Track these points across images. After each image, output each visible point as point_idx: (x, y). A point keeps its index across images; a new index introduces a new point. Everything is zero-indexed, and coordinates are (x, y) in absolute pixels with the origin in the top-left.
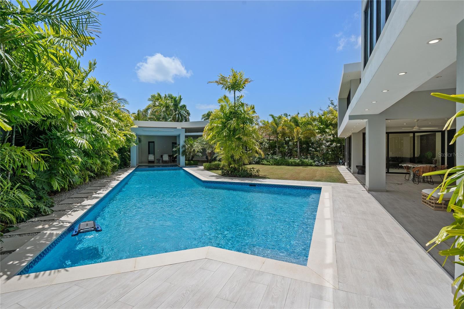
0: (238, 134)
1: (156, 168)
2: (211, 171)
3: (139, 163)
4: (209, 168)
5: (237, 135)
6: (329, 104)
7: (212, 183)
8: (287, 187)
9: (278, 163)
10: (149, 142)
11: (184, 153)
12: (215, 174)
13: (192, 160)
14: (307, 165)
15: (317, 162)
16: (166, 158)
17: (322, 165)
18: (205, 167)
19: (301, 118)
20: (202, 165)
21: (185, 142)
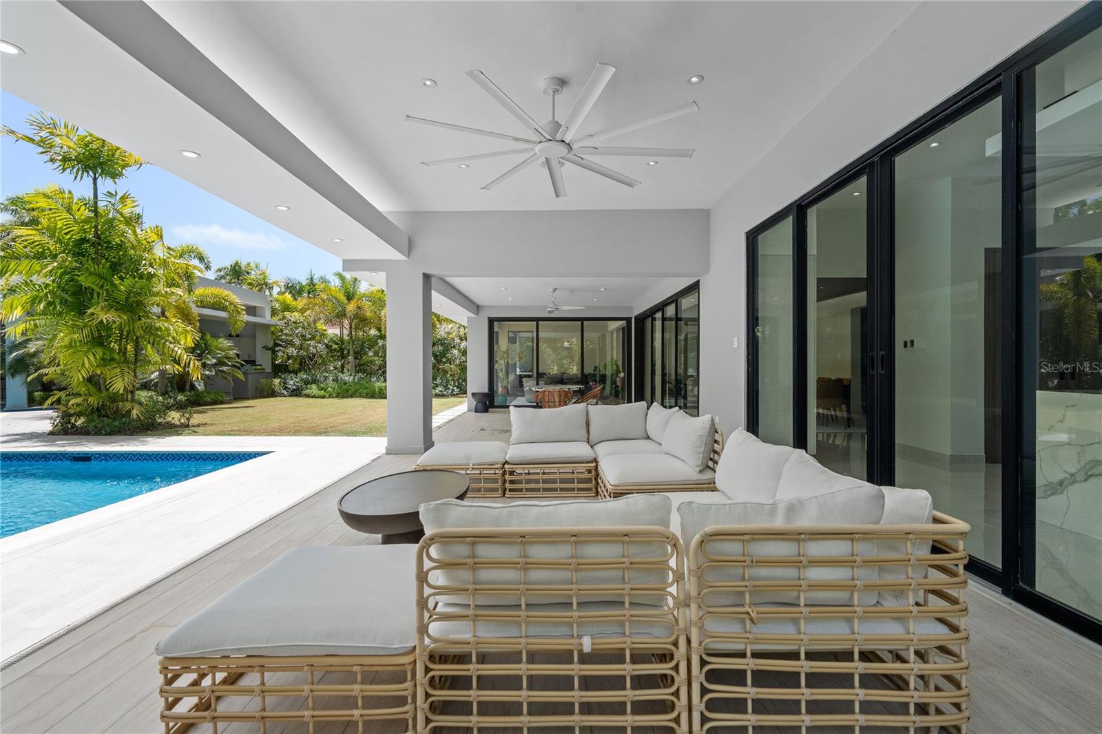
9: (348, 391)
15: (440, 388)
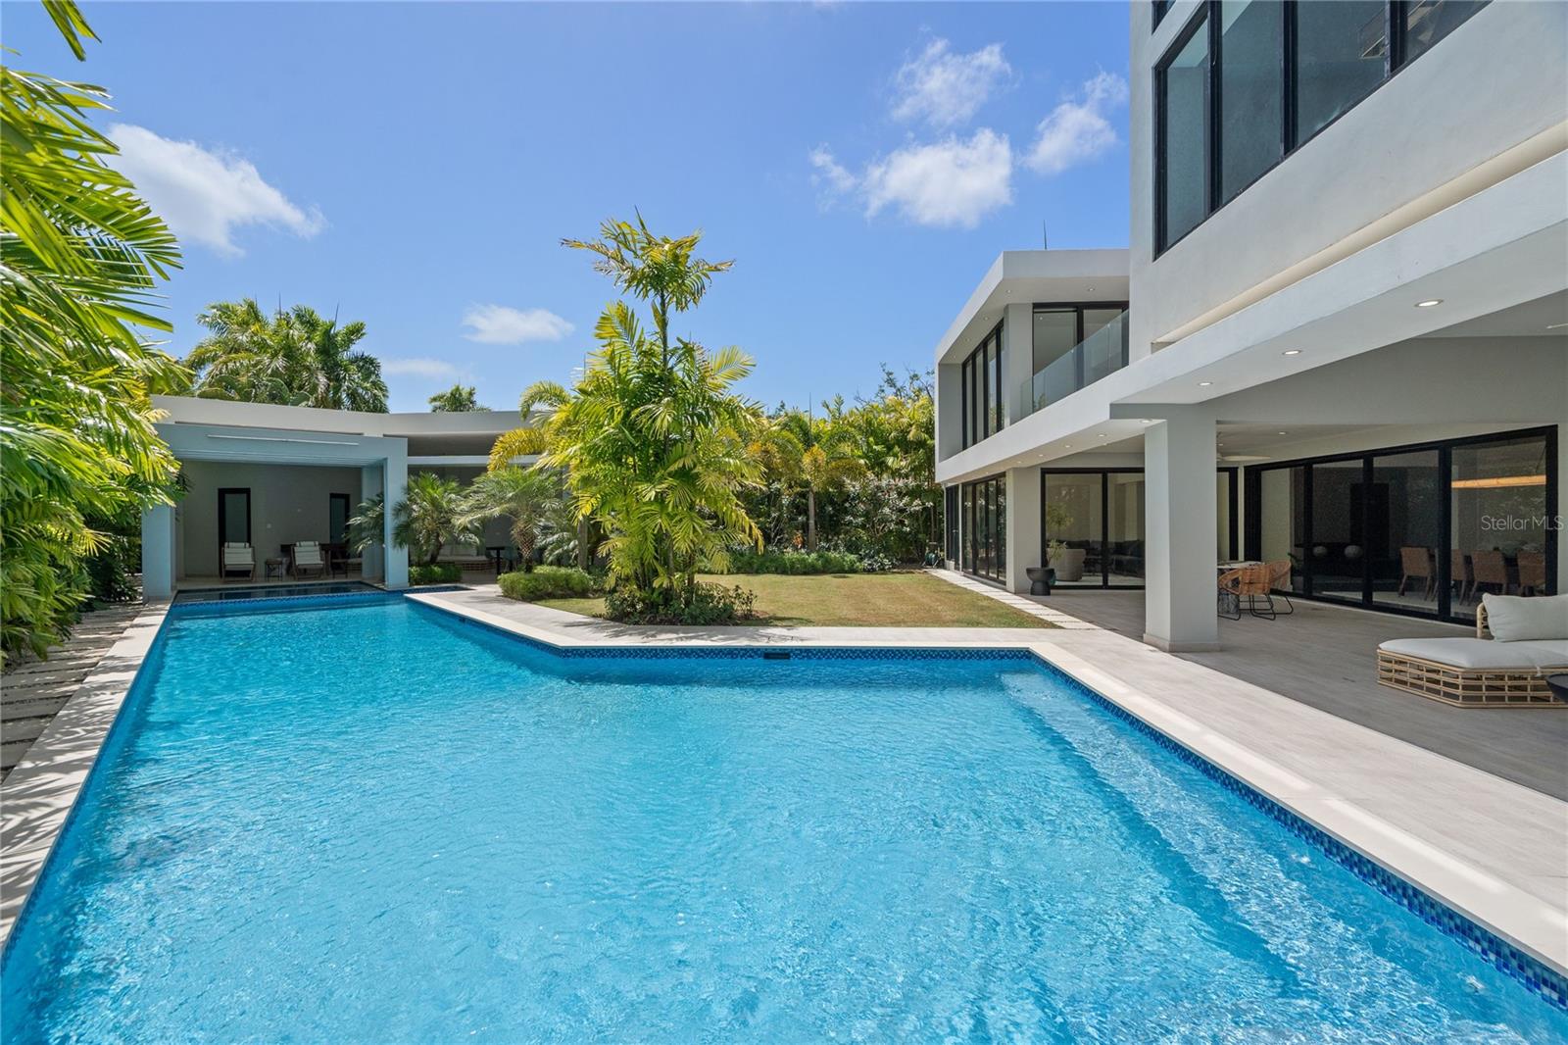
0: (680, 458)
1: (260, 600)
2: (543, 602)
3: (178, 579)
4: (532, 592)
5: (675, 461)
6: (882, 383)
7: (602, 655)
8: (909, 655)
9: (750, 564)
10: (222, 493)
11: (405, 534)
12: (579, 618)
13: (433, 560)
14: (841, 570)
15: (868, 562)
16: (308, 554)
17: (883, 570)
18: (513, 589)
19: (819, 419)
20: (495, 581)
21: (409, 490)
